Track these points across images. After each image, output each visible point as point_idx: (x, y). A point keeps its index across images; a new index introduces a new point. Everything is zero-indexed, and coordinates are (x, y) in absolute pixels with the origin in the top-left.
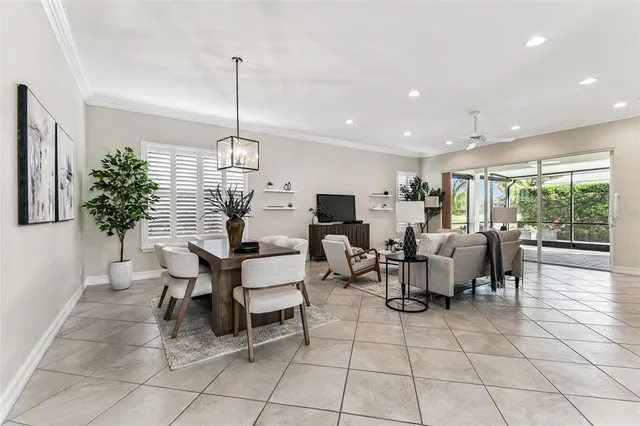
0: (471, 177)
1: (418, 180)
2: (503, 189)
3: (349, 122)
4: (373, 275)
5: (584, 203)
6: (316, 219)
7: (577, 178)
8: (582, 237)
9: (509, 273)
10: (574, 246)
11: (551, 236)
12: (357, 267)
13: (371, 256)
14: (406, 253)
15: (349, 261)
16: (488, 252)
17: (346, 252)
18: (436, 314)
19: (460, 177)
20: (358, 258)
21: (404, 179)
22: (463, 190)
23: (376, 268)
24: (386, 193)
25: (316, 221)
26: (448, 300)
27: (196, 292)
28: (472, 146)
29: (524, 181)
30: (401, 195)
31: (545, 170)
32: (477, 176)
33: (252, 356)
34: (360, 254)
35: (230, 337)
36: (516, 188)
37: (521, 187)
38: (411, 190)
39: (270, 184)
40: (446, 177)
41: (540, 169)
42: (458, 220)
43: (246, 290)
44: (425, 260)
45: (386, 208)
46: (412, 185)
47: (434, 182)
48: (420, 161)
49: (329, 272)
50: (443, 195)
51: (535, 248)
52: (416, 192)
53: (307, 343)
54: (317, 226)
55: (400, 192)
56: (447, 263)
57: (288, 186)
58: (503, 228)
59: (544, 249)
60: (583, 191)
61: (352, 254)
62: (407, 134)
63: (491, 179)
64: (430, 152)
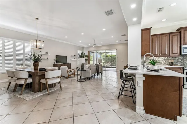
0: (94, 52)
1: (83, 53)
2: (100, 55)
3: (66, 37)
4: (73, 76)
5: (114, 59)
6: (56, 62)
7: (113, 53)
8: (114, 66)
9: (100, 73)
10: (112, 67)
11: (108, 65)
12: (69, 74)
13: (73, 71)
14: (82, 69)
15: (68, 72)
16: (97, 68)
17: (67, 70)
18: (88, 81)
19: (92, 52)
20: (70, 72)
21: (79, 52)
22: (92, 55)
23: (74, 74)
24: (75, 56)
25: (56, 63)
26: (90, 78)
27: (27, 82)
28: (94, 46)
29: (104, 53)
30: (79, 56)
31: (107, 52)
32: (95, 52)
33: (49, 94)
34: (70, 71)
35: (40, 92)
36: (103, 55)
37: (104, 55)
38: (81, 55)
39: (41, 52)
40: (89, 52)
41: (106, 52)
42: (91, 62)
43: (46, 79)
44: (86, 70)
45: (75, 59)
46: (81, 54)
47: (86, 53)
48: (83, 48)
49: (62, 76)
50: (88, 56)
51: (105, 68)
52: (82, 56)
53: (61, 90)
54: (56, 64)
55: (78, 55)
56: (90, 71)
57: (47, 53)
58: (100, 64)
59: (107, 68)
60: (114, 56)
61: (68, 71)
62: (80, 41)
63: (97, 53)
64: (85, 46)
